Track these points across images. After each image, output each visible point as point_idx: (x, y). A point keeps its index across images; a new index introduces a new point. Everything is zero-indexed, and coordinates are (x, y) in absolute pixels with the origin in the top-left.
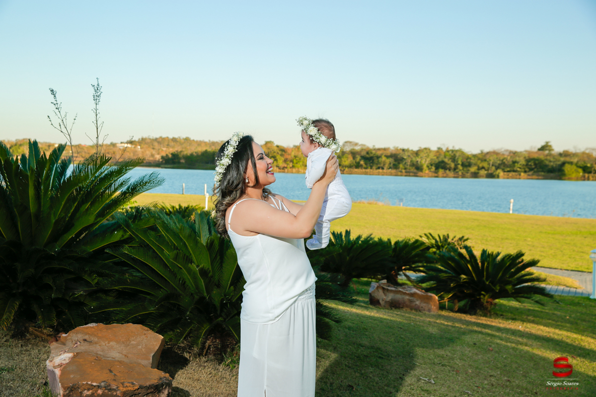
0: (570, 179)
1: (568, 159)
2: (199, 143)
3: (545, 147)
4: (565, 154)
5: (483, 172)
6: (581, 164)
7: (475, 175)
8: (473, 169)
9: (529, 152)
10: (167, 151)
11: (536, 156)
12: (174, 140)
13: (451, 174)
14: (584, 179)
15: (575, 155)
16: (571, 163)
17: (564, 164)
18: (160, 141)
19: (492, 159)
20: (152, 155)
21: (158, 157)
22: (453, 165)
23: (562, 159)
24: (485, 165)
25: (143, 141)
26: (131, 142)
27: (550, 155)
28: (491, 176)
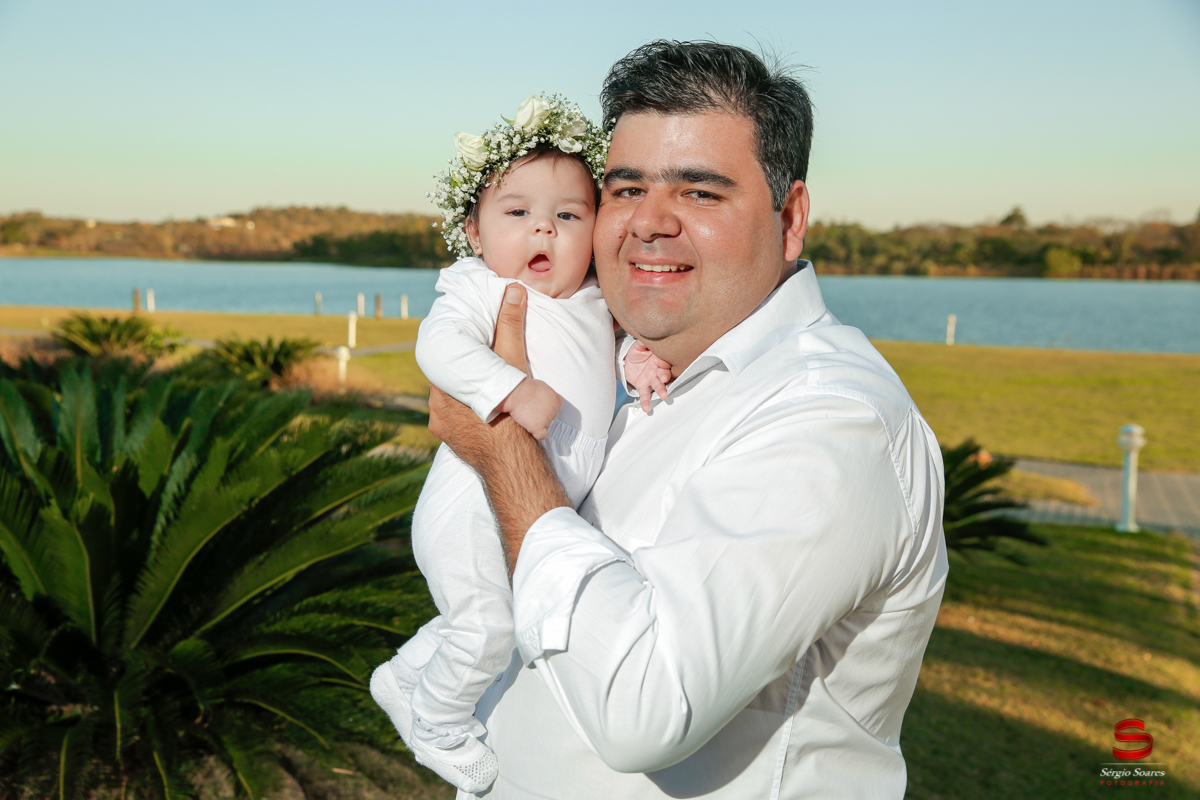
0: (1057, 275)
1: (1054, 239)
2: (366, 217)
3: (1014, 218)
4: (1050, 230)
5: (898, 266)
6: (1078, 247)
7: (884, 271)
8: (880, 260)
9: (983, 228)
10: (303, 232)
11: (994, 234)
12: (318, 211)
13: (839, 268)
14: (1082, 275)
15: (1066, 231)
16: (1059, 247)
17: (1045, 249)
18: (292, 214)
19: (915, 241)
20: (275, 241)
21: (286, 244)
22: (842, 253)
23: (1044, 240)
24: (902, 251)
25: (258, 215)
26: (236, 217)
27: (1021, 232)
28: (913, 272)
